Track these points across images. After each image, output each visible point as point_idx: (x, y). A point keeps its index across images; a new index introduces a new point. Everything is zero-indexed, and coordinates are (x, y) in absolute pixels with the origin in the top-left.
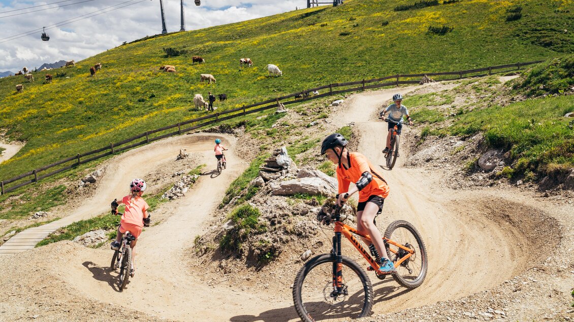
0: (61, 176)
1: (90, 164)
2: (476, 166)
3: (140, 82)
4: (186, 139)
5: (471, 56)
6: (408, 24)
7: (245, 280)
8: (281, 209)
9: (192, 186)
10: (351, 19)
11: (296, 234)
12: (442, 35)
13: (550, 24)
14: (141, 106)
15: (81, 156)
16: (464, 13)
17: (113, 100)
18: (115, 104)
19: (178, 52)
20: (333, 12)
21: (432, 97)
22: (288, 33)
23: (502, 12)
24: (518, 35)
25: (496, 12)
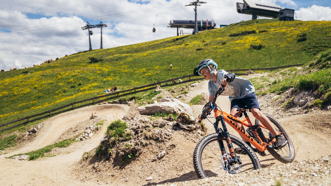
0: (15, 129)
1: (35, 123)
2: (292, 104)
3: (73, 76)
4: (97, 107)
5: (276, 62)
6: (238, 44)
7: (110, 176)
8: (144, 122)
9: (96, 132)
10: (203, 41)
11: (154, 139)
12: (258, 50)
13: (324, 43)
14: (72, 90)
15: (29, 117)
16: (271, 38)
17: (55, 86)
18: (56, 89)
19: (97, 60)
20: (192, 38)
21: (254, 80)
22: (165, 50)
23: (295, 37)
24: (305, 50)
25: (291, 36)
